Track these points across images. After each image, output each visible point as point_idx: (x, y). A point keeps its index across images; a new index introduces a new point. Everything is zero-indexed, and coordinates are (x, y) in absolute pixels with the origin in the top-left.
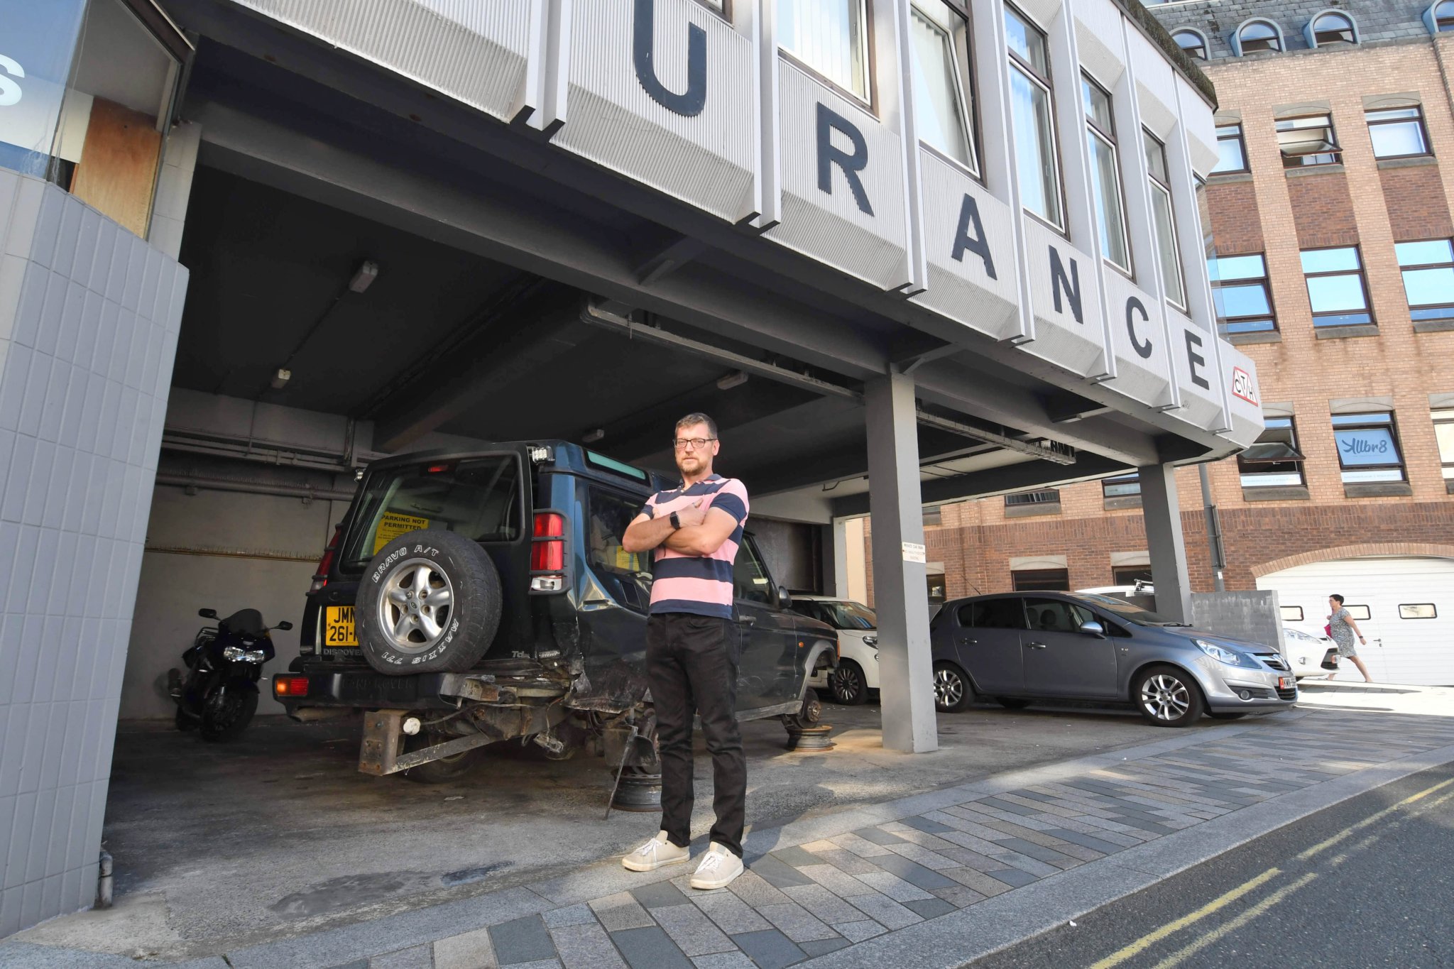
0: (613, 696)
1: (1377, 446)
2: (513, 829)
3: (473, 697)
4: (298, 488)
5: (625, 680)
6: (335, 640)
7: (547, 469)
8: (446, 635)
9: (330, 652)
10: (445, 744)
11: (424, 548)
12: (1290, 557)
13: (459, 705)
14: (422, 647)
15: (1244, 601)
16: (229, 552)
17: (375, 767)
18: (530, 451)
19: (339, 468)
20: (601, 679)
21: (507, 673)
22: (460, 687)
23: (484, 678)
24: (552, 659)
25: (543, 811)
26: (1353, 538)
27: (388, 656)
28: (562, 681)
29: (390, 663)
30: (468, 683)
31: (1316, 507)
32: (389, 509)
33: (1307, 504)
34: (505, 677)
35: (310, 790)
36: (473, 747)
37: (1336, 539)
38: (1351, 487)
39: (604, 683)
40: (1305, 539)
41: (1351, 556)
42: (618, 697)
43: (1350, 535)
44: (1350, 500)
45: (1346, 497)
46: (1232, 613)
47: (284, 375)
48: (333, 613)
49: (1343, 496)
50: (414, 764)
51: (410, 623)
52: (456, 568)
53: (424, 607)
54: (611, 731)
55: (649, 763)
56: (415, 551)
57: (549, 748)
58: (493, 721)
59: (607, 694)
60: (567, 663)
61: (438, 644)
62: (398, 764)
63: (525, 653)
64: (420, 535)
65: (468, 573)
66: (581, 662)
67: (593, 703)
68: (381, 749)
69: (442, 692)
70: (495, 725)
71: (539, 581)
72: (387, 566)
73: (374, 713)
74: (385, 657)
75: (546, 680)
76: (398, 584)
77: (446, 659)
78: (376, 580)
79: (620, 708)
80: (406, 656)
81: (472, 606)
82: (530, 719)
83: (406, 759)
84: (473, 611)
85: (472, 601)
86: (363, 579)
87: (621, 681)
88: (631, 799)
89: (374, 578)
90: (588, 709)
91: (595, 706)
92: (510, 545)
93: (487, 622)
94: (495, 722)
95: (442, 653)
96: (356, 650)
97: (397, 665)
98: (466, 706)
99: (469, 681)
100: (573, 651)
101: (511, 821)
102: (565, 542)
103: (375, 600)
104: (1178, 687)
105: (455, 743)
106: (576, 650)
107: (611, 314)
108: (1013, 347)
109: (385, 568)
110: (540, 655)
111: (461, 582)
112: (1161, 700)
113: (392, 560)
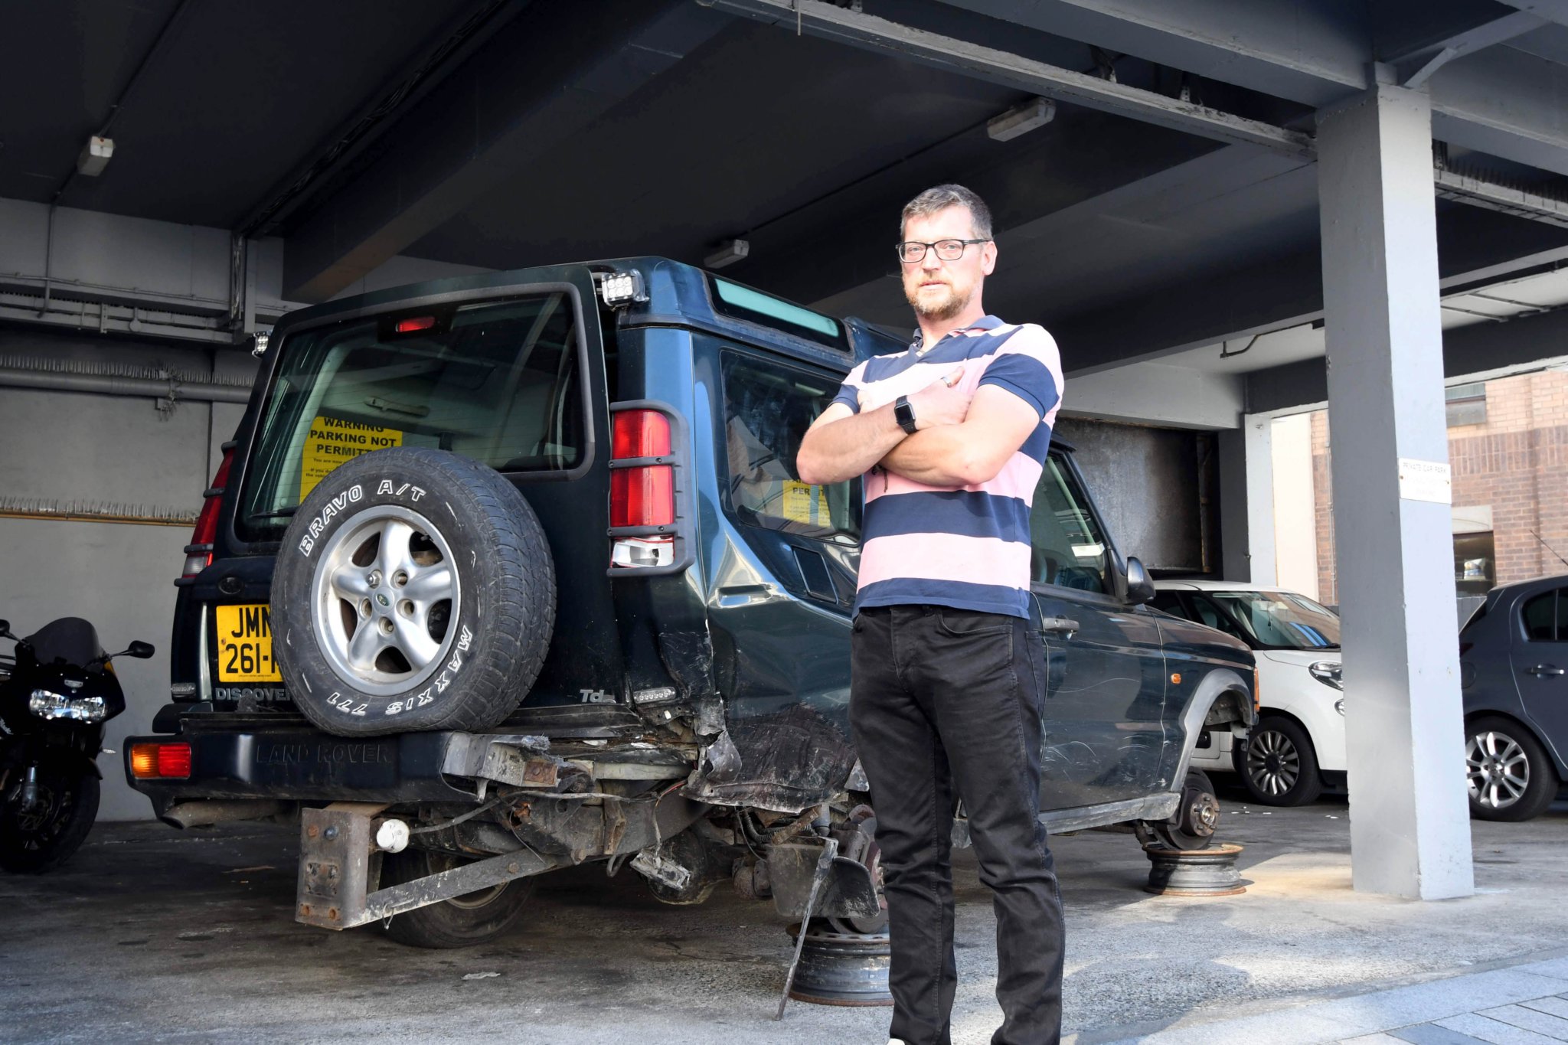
0: (786, 778)
2: (599, 1034)
3: (507, 779)
4: (145, 379)
5: (808, 747)
6: (235, 671)
7: (634, 319)
8: (449, 657)
9: (227, 694)
10: (458, 870)
11: (397, 484)
13: (482, 794)
14: (403, 682)
16: (25, 509)
17: (327, 913)
18: (598, 283)
19: (221, 337)
20: (759, 746)
21: (572, 733)
22: (481, 760)
23: (527, 741)
24: (661, 706)
25: (654, 1002)
27: (340, 700)
28: (682, 748)
29: (342, 713)
30: (498, 751)
32: (324, 412)
34: (568, 740)
35: (208, 959)
36: (513, 878)
39: (768, 752)
42: (796, 781)
47: (101, 149)
48: (228, 618)
50: (401, 907)
51: (379, 635)
52: (463, 528)
53: (403, 604)
54: (784, 850)
55: (862, 912)
56: (379, 493)
57: (661, 880)
58: (549, 828)
59: (773, 775)
60: (691, 713)
61: (435, 675)
62: (370, 908)
63: (605, 693)
64: (386, 458)
65: (486, 536)
66: (719, 712)
67: (745, 793)
68: (336, 880)
69: (447, 769)
70: (554, 836)
71: (628, 549)
72: (326, 523)
73: (321, 811)
74: (334, 702)
75: (650, 746)
76: (350, 559)
77: (452, 704)
78: (307, 552)
79: (801, 802)
80: (373, 700)
81: (497, 601)
82: (622, 824)
83: (385, 900)
84: (500, 611)
85: (495, 592)
86: (280, 551)
87: (801, 749)
88: (828, 982)
89: (304, 548)
90: (736, 804)
91: (751, 798)
92: (566, 479)
93: (527, 632)
94: (554, 828)
95: (443, 692)
96: (278, 691)
97: (358, 718)
98: (496, 796)
99: (499, 749)
100: (701, 689)
101: (592, 1019)
102: (676, 469)
103: (307, 591)
105: (478, 869)
106: (709, 687)
109: (323, 527)
110: (635, 698)
111: (473, 552)
113: (336, 512)
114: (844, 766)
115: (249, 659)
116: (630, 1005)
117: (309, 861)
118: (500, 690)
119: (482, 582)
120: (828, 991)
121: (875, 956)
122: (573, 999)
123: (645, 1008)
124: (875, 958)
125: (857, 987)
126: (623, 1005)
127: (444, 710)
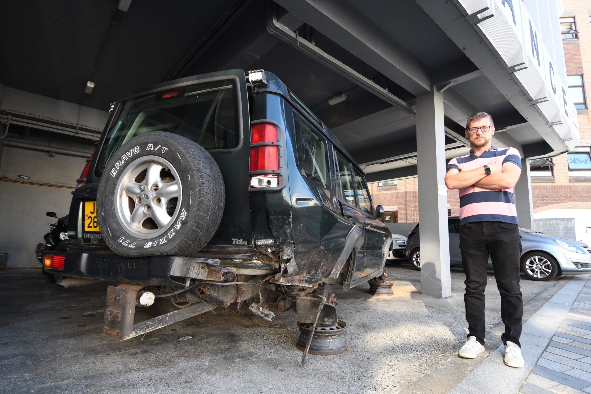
0: (309, 274)
1: (584, 161)
3: (200, 277)
5: (319, 263)
7: (261, 90)
8: (175, 222)
9: (88, 235)
10: (176, 312)
11: (155, 146)
12: (545, 207)
13: (188, 284)
14: (155, 233)
15: (560, 222)
17: (115, 333)
20: (303, 263)
21: (229, 256)
22: (188, 269)
23: (210, 261)
24: (267, 246)
26: (571, 199)
27: (124, 241)
28: (273, 263)
29: (124, 246)
30: (196, 265)
31: (557, 186)
33: (554, 184)
34: (226, 259)
36: (199, 313)
37: (564, 199)
38: (572, 178)
39: (305, 265)
40: (552, 199)
41: (570, 207)
42: (313, 276)
43: (570, 198)
44: (571, 183)
45: (570, 182)
46: (554, 228)
47: (90, 85)
48: (89, 207)
49: (569, 182)
50: (149, 330)
51: (144, 212)
52: (185, 165)
53: (156, 199)
54: (303, 299)
55: (331, 322)
56: (147, 150)
57: (263, 317)
58: (216, 294)
59: (305, 273)
60: (279, 250)
61: (168, 231)
62: (135, 331)
63: (243, 240)
64: (151, 135)
65: (195, 169)
66: (291, 249)
67: (294, 280)
68: (120, 319)
69: (172, 274)
70: (218, 298)
71: (258, 180)
72: (123, 163)
73: (115, 287)
74: (121, 241)
75: (259, 262)
76: (134, 179)
77: (175, 244)
78: (114, 175)
79: (312, 283)
80: (139, 241)
81: (199, 198)
82: (244, 291)
83: (142, 326)
84: (200, 202)
85: (198, 194)
86: (103, 175)
87: (317, 264)
88: (314, 345)
89: (112, 174)
90: (290, 284)
91: (296, 282)
92: (230, 152)
93: (213, 213)
94: (218, 295)
95: (171, 238)
97: (131, 248)
98: (194, 283)
99: (197, 264)
100: (285, 240)
102: (279, 147)
103: (113, 192)
104: (546, 262)
105: (185, 311)
106: (288, 239)
107: (286, 28)
108: (512, 73)
109: (121, 165)
110: (256, 243)
111: (189, 176)
112: (536, 268)
113: (127, 158)
114: (330, 270)
115: (96, 222)
116: (243, 357)
117: (109, 309)
118: (199, 238)
119: (193, 189)
120: (315, 349)
121: (331, 336)
123: (249, 360)
124: (331, 337)
125: (325, 348)
127: (172, 247)
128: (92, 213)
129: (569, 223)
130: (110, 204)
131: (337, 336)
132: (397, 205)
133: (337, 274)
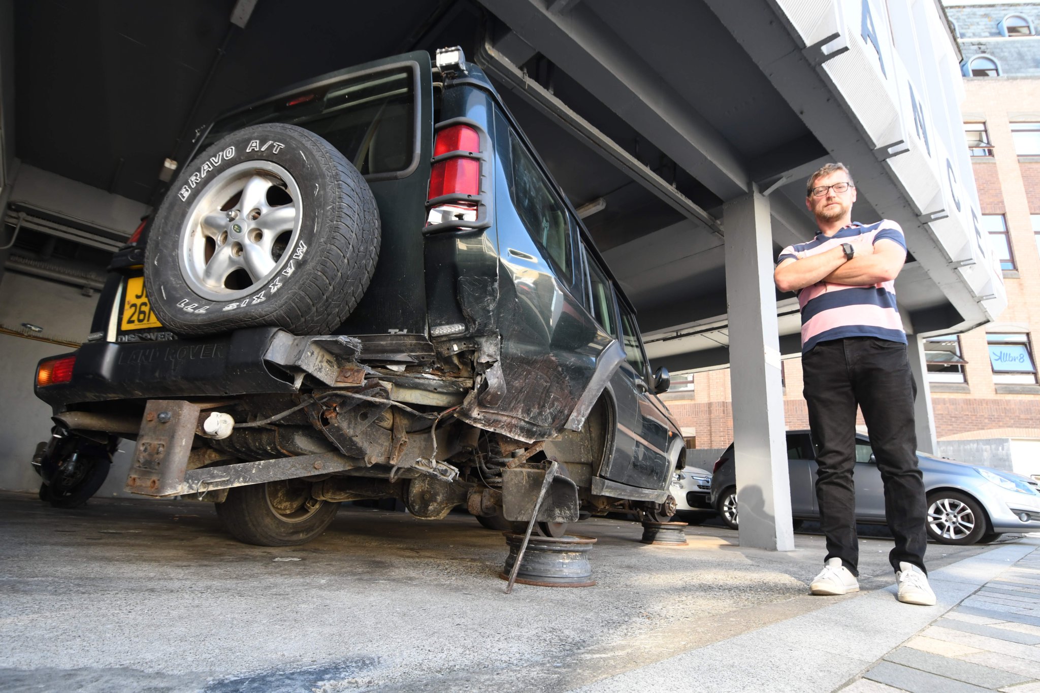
0: (528, 414)
1: (1017, 357)
2: (372, 599)
3: (321, 376)
5: (548, 391)
8: (285, 266)
9: (127, 338)
10: (272, 461)
13: (298, 384)
14: (245, 291)
15: (984, 447)
17: (149, 483)
20: (518, 382)
21: (379, 357)
22: (301, 357)
23: (343, 338)
24: (451, 339)
25: (411, 579)
26: (1001, 424)
27: (187, 304)
28: (460, 377)
30: (316, 350)
31: (975, 400)
33: (968, 397)
36: (317, 473)
37: (989, 424)
38: (999, 386)
39: (521, 391)
40: (967, 422)
42: (534, 418)
43: (999, 421)
44: (999, 395)
45: (996, 393)
46: (974, 455)
48: (135, 287)
49: (994, 393)
50: (217, 484)
51: (230, 258)
52: (311, 168)
53: (253, 233)
54: (515, 472)
55: (566, 518)
56: (248, 151)
57: (436, 475)
58: (351, 431)
59: (520, 411)
60: (474, 346)
61: (271, 282)
62: (188, 482)
63: (408, 333)
65: (329, 174)
66: (496, 345)
67: (500, 421)
68: (161, 456)
69: (270, 356)
70: (354, 439)
71: (440, 213)
72: (203, 176)
74: (182, 305)
75: (437, 378)
76: (219, 208)
77: (281, 302)
78: (184, 197)
79: (534, 435)
80: (215, 303)
81: (332, 221)
82: (405, 443)
83: (203, 477)
84: (333, 229)
85: (331, 214)
87: (542, 393)
88: (534, 569)
89: (182, 195)
90: (492, 430)
91: (502, 427)
92: (396, 178)
93: (354, 256)
94: (355, 432)
95: (275, 293)
96: (159, 334)
97: (199, 316)
99: (318, 350)
100: (485, 326)
101: (366, 588)
103: (178, 227)
104: (963, 509)
105: (289, 462)
106: (491, 324)
107: (507, 59)
108: (884, 160)
109: (200, 179)
110: (432, 332)
111: (317, 185)
112: (946, 521)
113: (212, 168)
114: (566, 412)
115: (144, 313)
116: (394, 580)
117: (144, 441)
118: (325, 297)
119: (322, 206)
120: (534, 576)
121: (567, 552)
122: (351, 575)
123: (405, 582)
124: (567, 553)
125: (554, 573)
126: (388, 580)
127: (274, 306)
128: (138, 297)
129: (1000, 448)
130: (170, 246)
131: (577, 554)
132: (694, 426)
133: (579, 422)
